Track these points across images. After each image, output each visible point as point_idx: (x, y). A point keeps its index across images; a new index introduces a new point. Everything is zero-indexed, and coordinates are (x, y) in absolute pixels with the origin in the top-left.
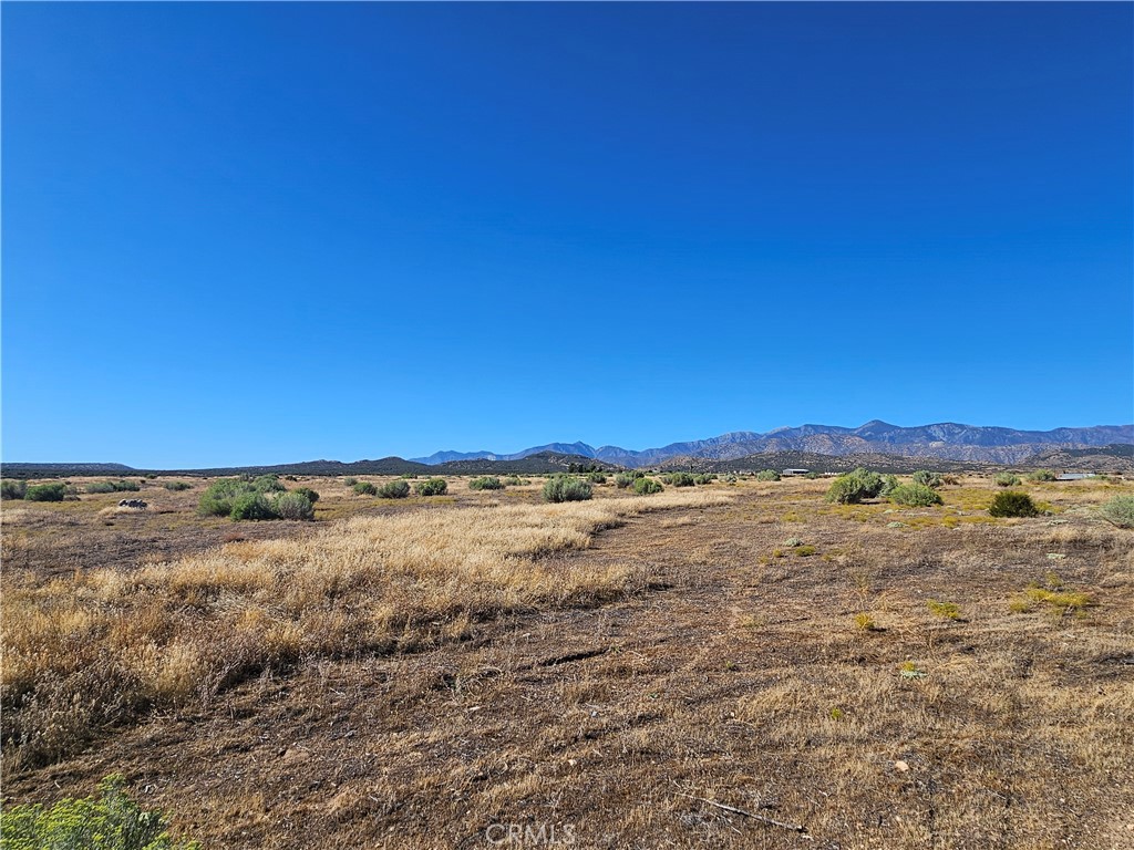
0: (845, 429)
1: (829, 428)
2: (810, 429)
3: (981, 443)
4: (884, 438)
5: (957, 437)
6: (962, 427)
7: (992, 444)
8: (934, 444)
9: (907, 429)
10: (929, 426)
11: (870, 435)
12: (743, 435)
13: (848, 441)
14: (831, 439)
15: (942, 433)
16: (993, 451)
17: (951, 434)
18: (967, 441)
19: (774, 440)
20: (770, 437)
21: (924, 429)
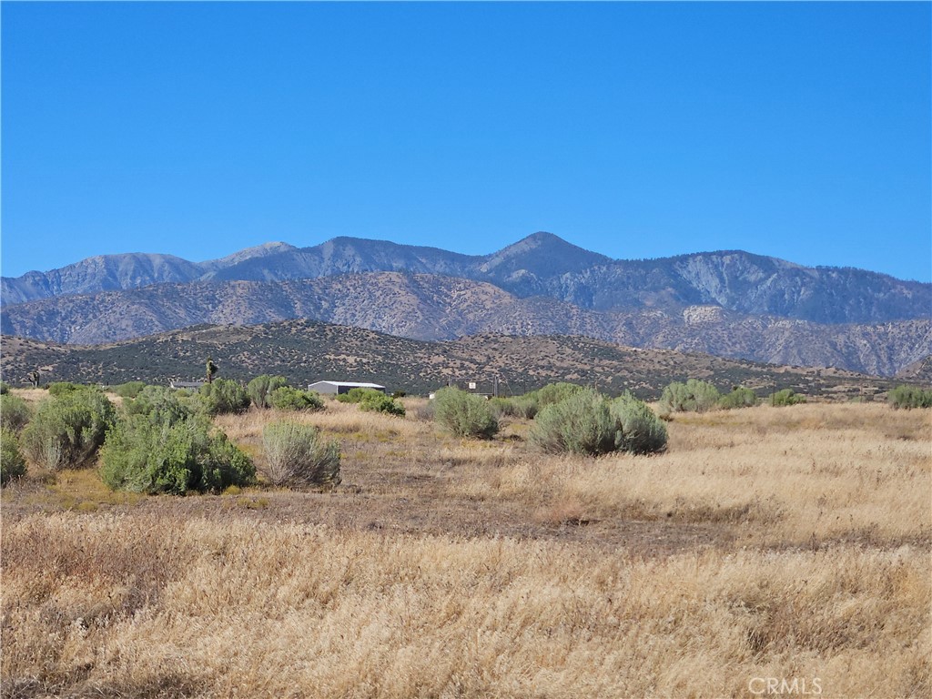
0: (453, 257)
1: (407, 252)
2: (349, 251)
3: (812, 314)
4: (563, 291)
5: (753, 295)
6: (766, 264)
7: (838, 318)
8: (695, 314)
9: (626, 264)
10: (684, 259)
11: (526, 281)
12: (142, 264)
13: (462, 295)
14: (414, 286)
15: (715, 282)
16: (841, 339)
17: (737, 285)
18: (779, 307)
19: (242, 286)
20: (228, 273)
21: (671, 266)
